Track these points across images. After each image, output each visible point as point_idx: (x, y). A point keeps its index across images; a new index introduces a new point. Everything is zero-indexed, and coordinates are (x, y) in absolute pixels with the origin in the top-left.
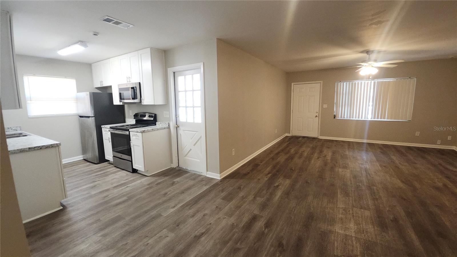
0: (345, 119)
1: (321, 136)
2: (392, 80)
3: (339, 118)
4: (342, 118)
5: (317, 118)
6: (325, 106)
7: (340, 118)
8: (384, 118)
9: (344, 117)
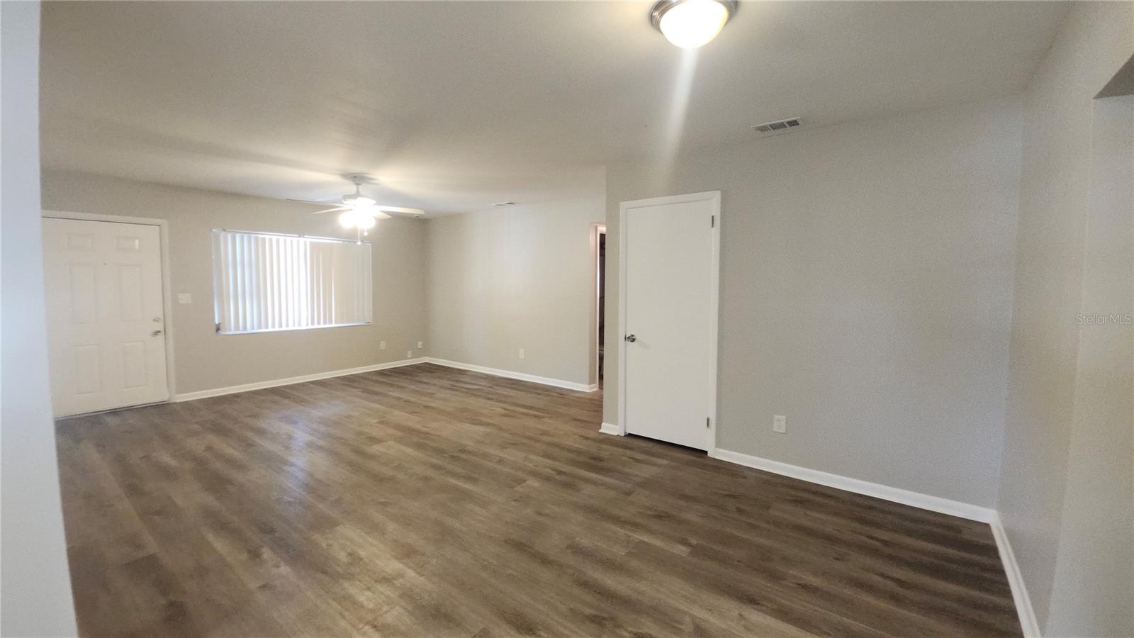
0: (249, 331)
1: (179, 393)
2: (335, 242)
3: (230, 330)
4: (238, 330)
5: (161, 337)
6: (185, 299)
7: (233, 332)
8: (331, 322)
9: (245, 328)
